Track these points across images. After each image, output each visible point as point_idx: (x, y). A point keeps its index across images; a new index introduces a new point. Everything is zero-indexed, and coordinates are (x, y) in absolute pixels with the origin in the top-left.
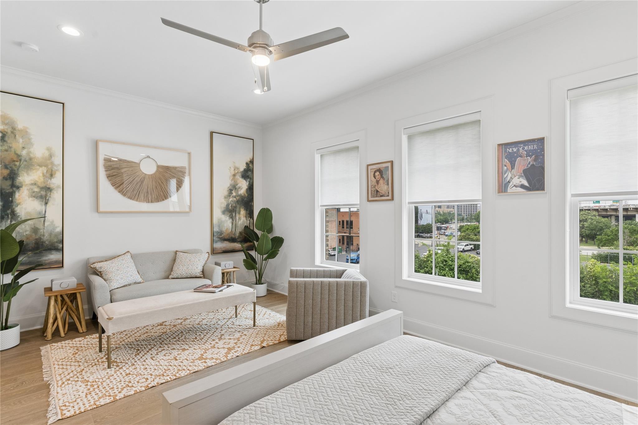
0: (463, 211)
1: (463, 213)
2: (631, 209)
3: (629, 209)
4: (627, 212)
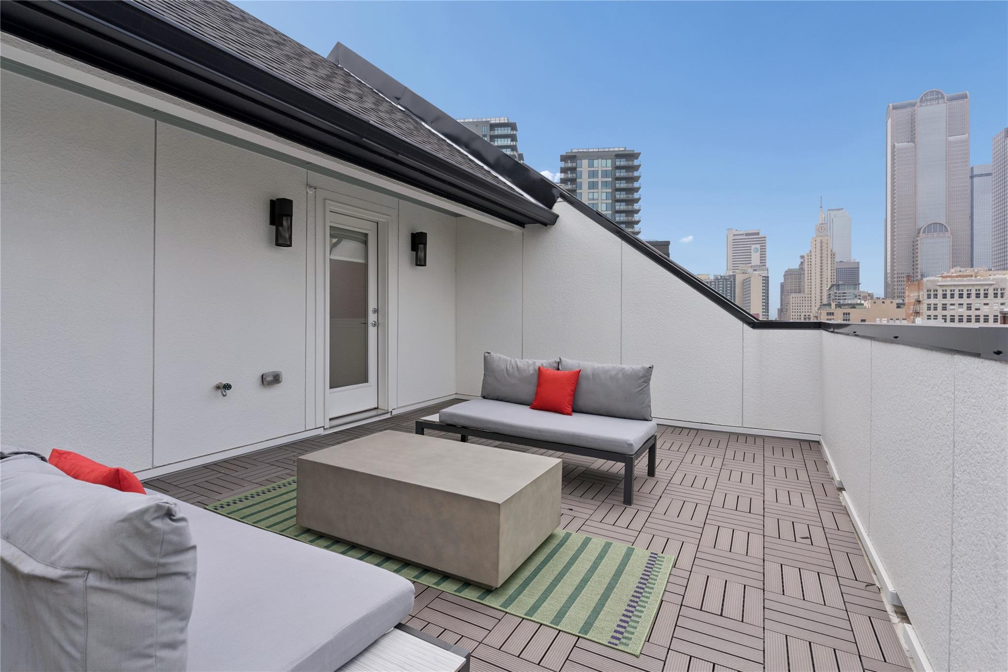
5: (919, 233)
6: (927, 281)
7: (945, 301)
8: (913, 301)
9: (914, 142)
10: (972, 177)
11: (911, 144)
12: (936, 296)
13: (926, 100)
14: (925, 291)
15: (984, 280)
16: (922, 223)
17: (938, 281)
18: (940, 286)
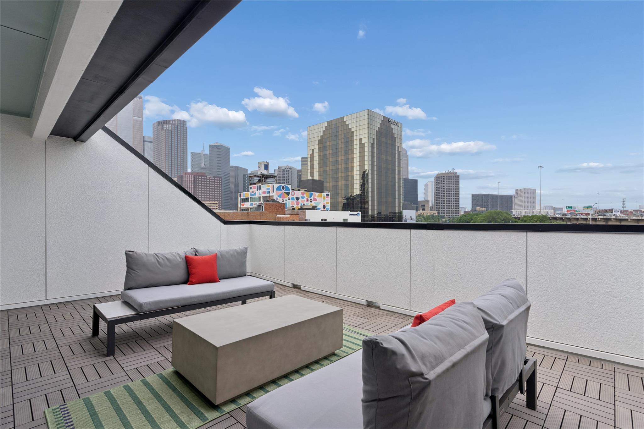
0: (445, 213)
1: (446, 215)
2: (600, 219)
3: (598, 219)
4: (596, 222)
10: (144, 142)
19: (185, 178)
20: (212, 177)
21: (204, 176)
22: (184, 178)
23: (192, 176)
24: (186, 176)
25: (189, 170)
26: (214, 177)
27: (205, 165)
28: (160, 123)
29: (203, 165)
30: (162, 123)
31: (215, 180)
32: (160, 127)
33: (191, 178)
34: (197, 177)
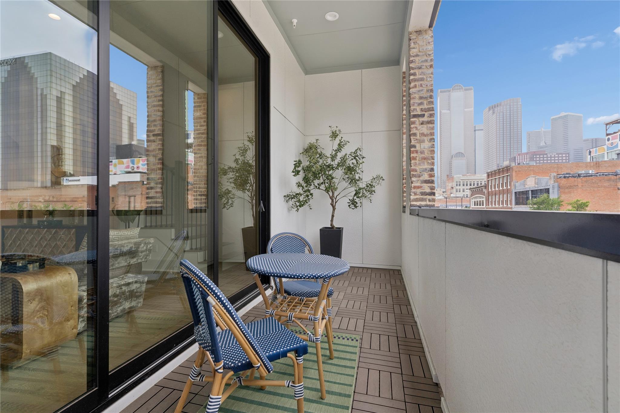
5: (452, 157)
6: (456, 177)
7: (464, 187)
8: (450, 188)
9: (450, 110)
10: (475, 131)
11: (449, 111)
12: (460, 185)
13: (455, 89)
14: (455, 182)
15: (480, 177)
16: (454, 152)
17: (461, 177)
18: (462, 180)
19: (519, 160)
20: (555, 154)
21: (543, 155)
22: (517, 159)
23: (528, 156)
24: (520, 157)
25: (524, 150)
26: (558, 154)
27: (545, 143)
28: (491, 108)
29: (542, 144)
30: (492, 108)
31: (558, 157)
32: (491, 111)
33: (527, 159)
34: (533, 156)
